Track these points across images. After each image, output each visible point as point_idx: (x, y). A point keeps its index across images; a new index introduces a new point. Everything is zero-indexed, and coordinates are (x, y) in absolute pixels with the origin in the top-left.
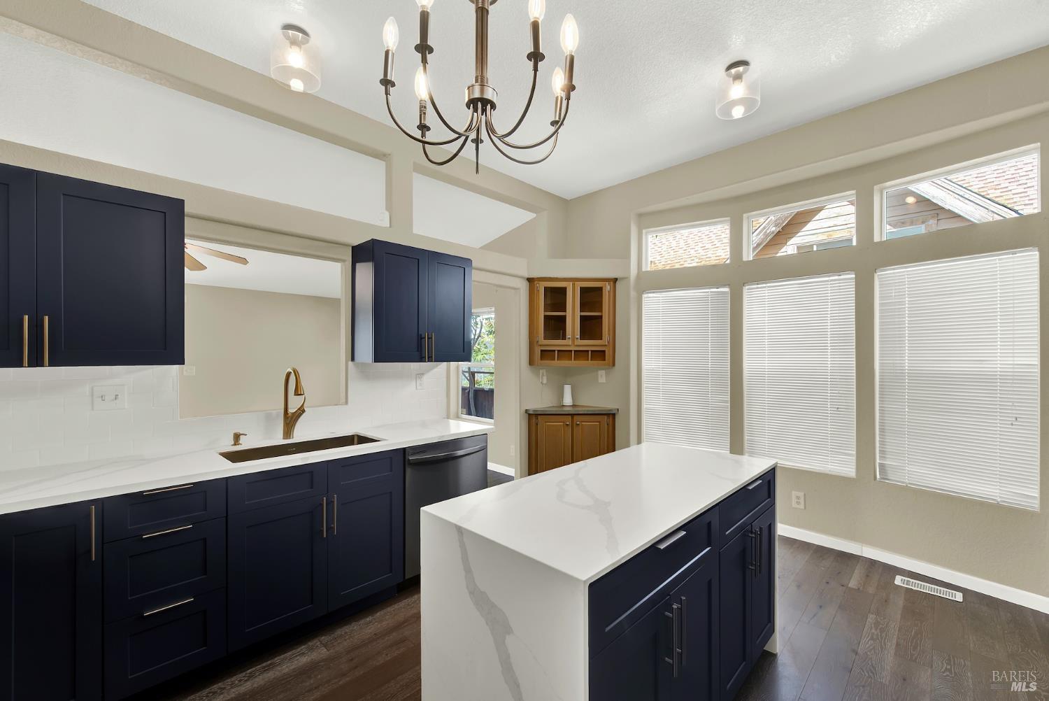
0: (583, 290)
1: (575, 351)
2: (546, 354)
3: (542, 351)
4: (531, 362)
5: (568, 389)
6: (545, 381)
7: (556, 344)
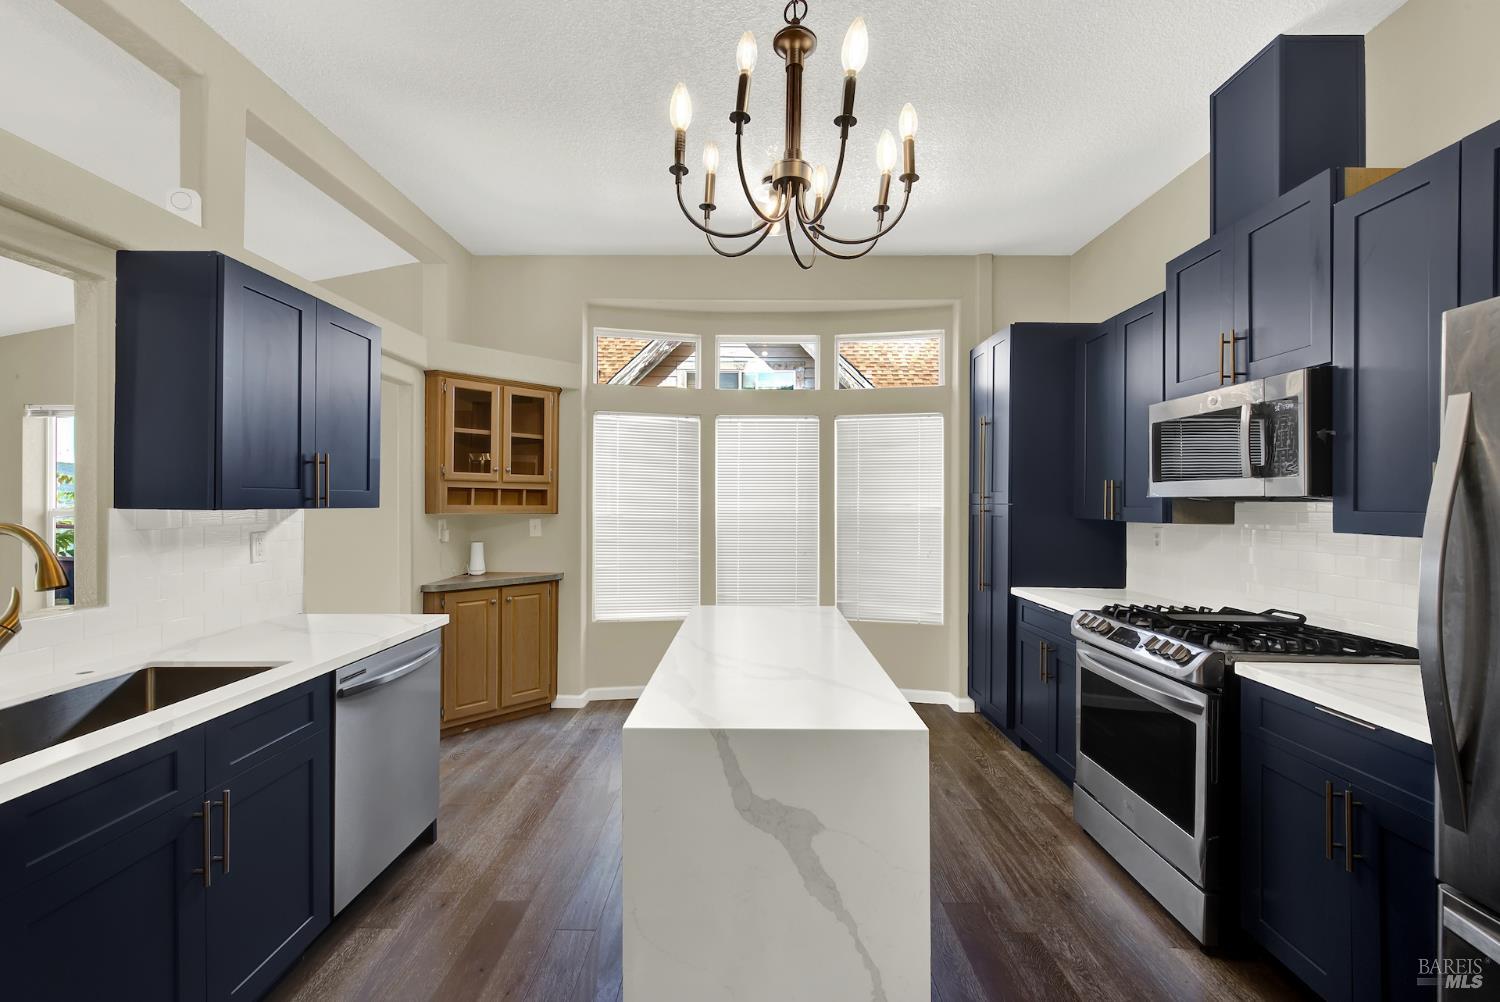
0: (516, 399)
1: (503, 490)
2: (460, 495)
3: (450, 489)
4: (430, 507)
5: (478, 549)
6: (447, 538)
7: (472, 479)
